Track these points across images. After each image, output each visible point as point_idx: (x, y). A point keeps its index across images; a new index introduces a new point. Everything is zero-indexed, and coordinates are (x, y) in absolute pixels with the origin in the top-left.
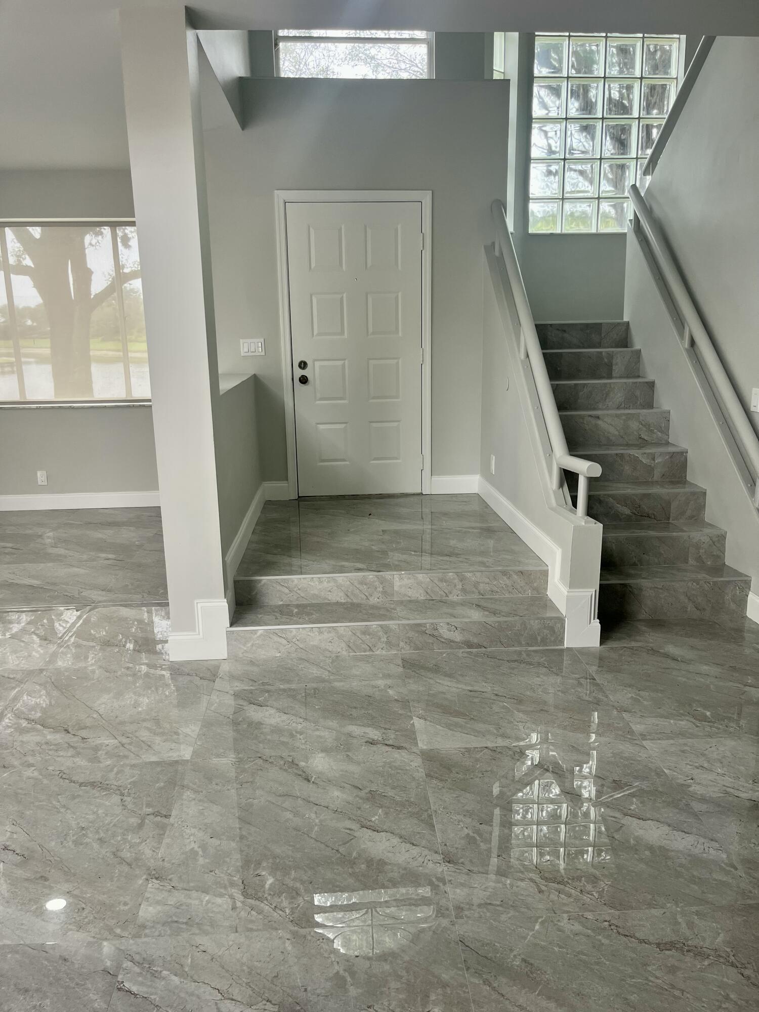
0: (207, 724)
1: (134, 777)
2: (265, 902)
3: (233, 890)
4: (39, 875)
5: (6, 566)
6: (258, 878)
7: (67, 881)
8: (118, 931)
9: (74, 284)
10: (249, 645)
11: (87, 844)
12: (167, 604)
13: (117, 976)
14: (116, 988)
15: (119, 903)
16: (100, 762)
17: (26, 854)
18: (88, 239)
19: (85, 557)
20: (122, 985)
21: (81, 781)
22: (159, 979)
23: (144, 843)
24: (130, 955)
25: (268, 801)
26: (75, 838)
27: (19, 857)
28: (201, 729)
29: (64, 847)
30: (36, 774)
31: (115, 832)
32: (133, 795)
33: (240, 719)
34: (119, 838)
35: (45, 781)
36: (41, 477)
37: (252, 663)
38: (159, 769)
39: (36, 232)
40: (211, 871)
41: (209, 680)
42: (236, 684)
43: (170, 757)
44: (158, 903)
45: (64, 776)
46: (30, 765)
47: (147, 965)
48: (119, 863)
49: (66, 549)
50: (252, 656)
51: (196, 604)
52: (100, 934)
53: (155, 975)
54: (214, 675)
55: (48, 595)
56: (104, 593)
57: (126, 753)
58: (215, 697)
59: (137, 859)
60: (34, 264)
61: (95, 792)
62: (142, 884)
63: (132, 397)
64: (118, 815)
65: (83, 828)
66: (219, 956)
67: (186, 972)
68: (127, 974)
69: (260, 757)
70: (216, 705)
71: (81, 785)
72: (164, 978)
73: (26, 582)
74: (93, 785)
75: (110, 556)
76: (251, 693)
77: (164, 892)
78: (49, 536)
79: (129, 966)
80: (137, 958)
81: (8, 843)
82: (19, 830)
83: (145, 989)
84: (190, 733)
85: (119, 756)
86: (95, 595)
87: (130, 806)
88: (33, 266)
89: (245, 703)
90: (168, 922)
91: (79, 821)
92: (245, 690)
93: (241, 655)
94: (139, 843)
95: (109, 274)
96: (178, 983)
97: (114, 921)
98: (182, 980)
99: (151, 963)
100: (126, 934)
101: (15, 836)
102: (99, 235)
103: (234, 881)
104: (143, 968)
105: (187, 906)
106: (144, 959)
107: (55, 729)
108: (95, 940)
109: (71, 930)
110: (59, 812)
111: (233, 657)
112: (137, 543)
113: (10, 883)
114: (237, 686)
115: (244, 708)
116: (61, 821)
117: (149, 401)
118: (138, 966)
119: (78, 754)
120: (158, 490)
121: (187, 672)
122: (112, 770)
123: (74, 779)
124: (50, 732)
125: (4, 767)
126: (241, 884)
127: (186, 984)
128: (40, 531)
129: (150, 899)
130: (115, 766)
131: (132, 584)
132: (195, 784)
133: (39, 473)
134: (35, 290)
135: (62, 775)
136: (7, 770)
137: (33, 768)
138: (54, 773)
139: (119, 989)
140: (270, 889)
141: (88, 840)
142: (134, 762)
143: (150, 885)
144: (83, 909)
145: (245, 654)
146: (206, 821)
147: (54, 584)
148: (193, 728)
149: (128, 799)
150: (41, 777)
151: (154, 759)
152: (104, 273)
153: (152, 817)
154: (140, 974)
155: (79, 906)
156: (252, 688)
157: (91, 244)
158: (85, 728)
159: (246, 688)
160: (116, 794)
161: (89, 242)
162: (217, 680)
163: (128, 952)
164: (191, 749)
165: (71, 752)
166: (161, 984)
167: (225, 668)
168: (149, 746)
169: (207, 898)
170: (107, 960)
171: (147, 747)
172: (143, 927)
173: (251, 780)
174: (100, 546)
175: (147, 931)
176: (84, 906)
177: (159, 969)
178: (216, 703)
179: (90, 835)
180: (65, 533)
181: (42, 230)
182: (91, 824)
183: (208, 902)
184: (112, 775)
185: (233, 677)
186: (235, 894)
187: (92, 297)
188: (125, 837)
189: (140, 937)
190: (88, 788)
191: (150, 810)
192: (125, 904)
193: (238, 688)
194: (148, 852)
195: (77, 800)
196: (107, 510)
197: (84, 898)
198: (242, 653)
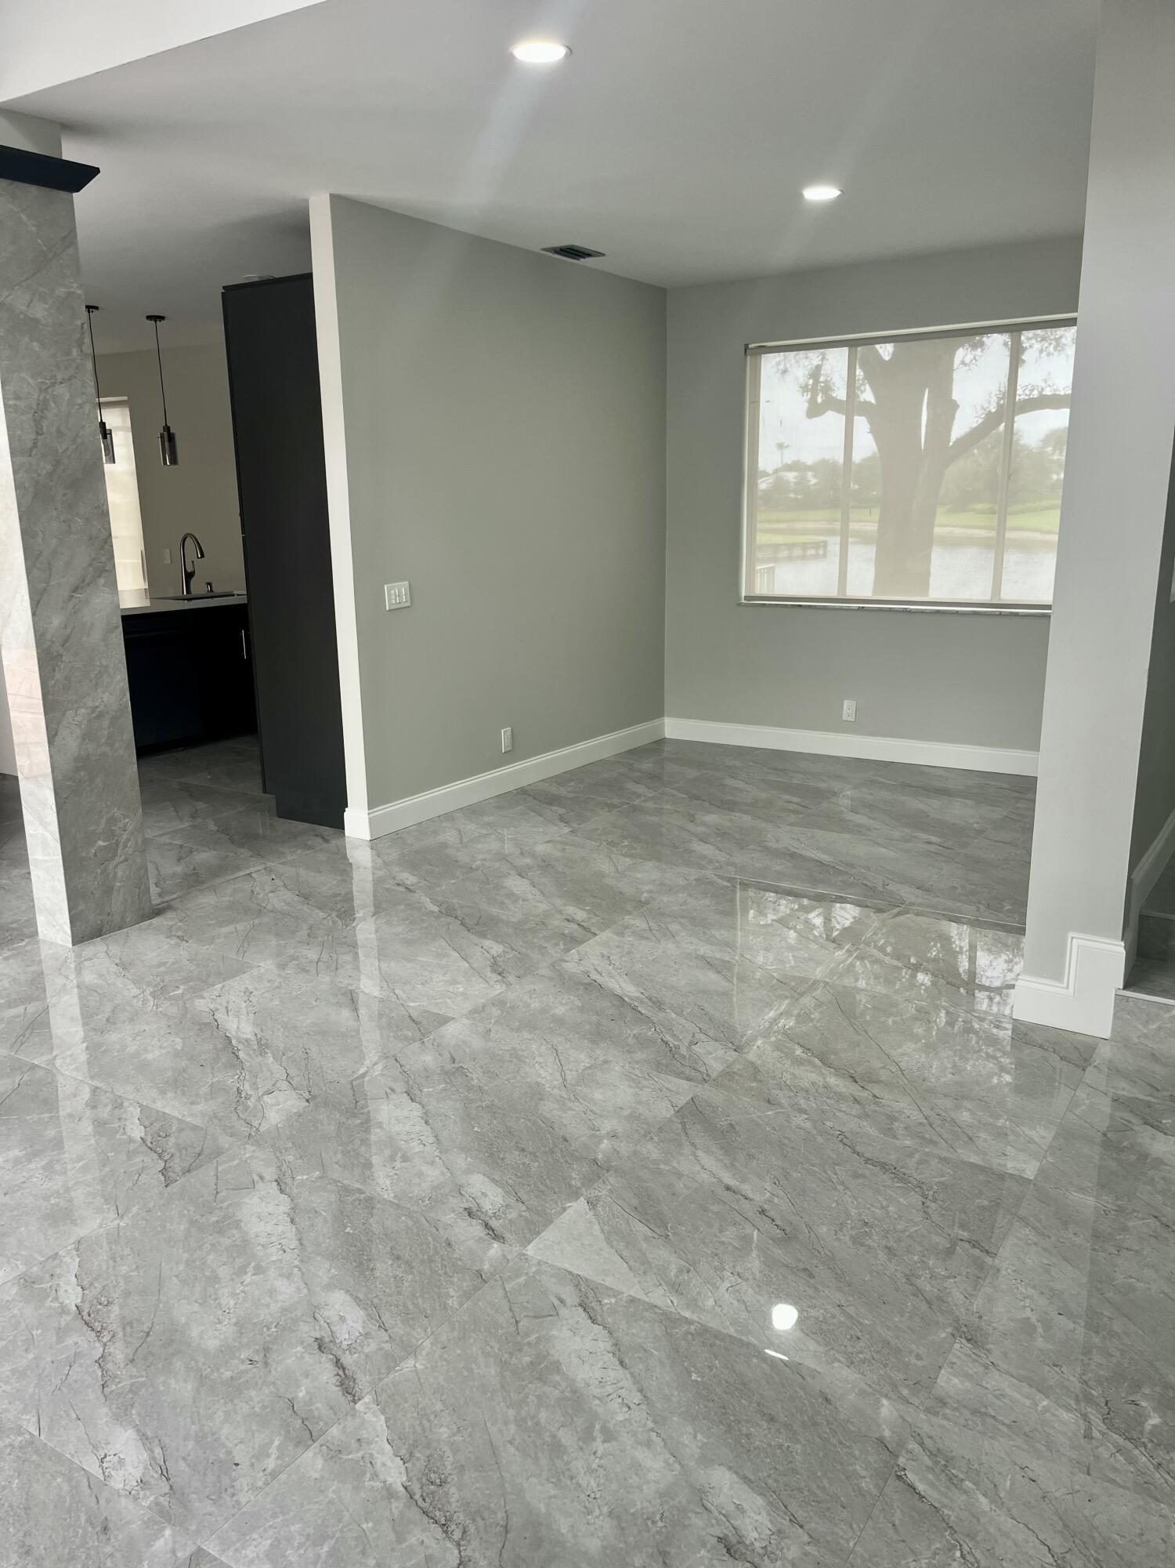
0: (1067, 1135)
1: (943, 1176)
2: (1143, 1449)
3: (1089, 1410)
4: (801, 1266)
5: (789, 827)
6: (1134, 1407)
7: (840, 1289)
8: (905, 1392)
9: (927, 426)
10: (1154, 1027)
11: (870, 1247)
12: (1022, 931)
13: (897, 1457)
14: (893, 1474)
15: (910, 1352)
16: (895, 1137)
17: (788, 1229)
18: (962, 354)
19: (897, 834)
20: (903, 1473)
21: (868, 1155)
22: (960, 1489)
23: (952, 1280)
24: (919, 1435)
25: (1163, 1292)
26: (854, 1233)
27: (778, 1231)
28: (1055, 1138)
29: (838, 1239)
30: (808, 1125)
31: (910, 1246)
32: (941, 1203)
33: (1125, 1144)
34: (916, 1258)
35: (820, 1139)
36: (848, 708)
37: (1154, 1057)
38: (982, 1178)
39: (886, 351)
40: (1057, 1366)
41: (1076, 1065)
42: (1123, 1084)
43: (1000, 1165)
44: (968, 1377)
45: (845, 1140)
46: (802, 1111)
47: (942, 1462)
48: (914, 1295)
49: (870, 818)
50: (1155, 1047)
51: (1069, 940)
52: (878, 1384)
53: (954, 1482)
54: (1086, 1060)
55: (840, 879)
56: (919, 892)
57: (935, 1138)
58: (1084, 1096)
59: (940, 1299)
60: (876, 399)
61: (886, 1178)
62: (946, 1338)
63: (1000, 599)
64: (916, 1224)
65: (866, 1224)
66: (1056, 1498)
67: (1000, 1498)
68: (913, 1460)
69: (1156, 1217)
70: (1084, 1107)
71: (867, 1161)
72: (966, 1492)
73: (813, 856)
74: (884, 1166)
75: (934, 839)
76: (1149, 1107)
77: (976, 1364)
78: (848, 794)
79: (916, 1450)
80: (928, 1443)
81: (766, 1206)
82: (781, 1193)
83: (936, 1495)
84: (1036, 1139)
85: (923, 1138)
86: (907, 893)
87: (935, 1218)
88: (873, 401)
89: (1134, 1120)
90: (980, 1412)
91: (861, 1211)
92: (1137, 1099)
93: (1136, 1040)
94: (944, 1277)
95: (983, 408)
96: (987, 1509)
97: (901, 1376)
98: (994, 1507)
99: (949, 1460)
100: (916, 1402)
101: (776, 1200)
102: (977, 348)
103: (1093, 1396)
104: (937, 1463)
105: (1010, 1400)
106: (939, 1450)
107: (839, 1072)
108: (871, 1390)
109: (840, 1361)
110: (835, 1189)
111: (1120, 1038)
112: (975, 825)
113: (763, 1262)
114: (1124, 1089)
115: (1134, 1127)
116: (836, 1201)
117: (1049, 607)
118: (929, 1457)
119: (867, 1116)
120: (1039, 751)
121: (1040, 1042)
122: (911, 1155)
123: (858, 1148)
124: (830, 1073)
125: (769, 1101)
126: (1103, 1405)
127: (999, 1515)
128: (836, 786)
129: (955, 1366)
130: (917, 1151)
131: (963, 887)
132: (1040, 1221)
133: (846, 703)
134: (870, 436)
135: (843, 1138)
136: (773, 1108)
137: (806, 1116)
138: (832, 1132)
139: (899, 1478)
140: (1151, 1432)
141: (870, 1242)
142: (944, 1154)
143: (957, 1346)
144: (858, 1338)
145: (1142, 1040)
146: (1052, 1284)
147: (852, 866)
148: (1043, 1132)
149: (933, 1206)
150: (814, 1132)
151: (975, 1159)
152: (975, 406)
153: (967, 1245)
154: (931, 1469)
155: (852, 1332)
156: (1149, 1098)
157: (963, 363)
158: (878, 1082)
159: (1141, 1097)
160: (916, 1192)
161: (961, 359)
162: (1089, 1069)
163: (916, 1429)
164: (1038, 1164)
165: (856, 1110)
166: (961, 1499)
167: (1105, 1052)
168: (971, 1139)
169: (1045, 1403)
170: (884, 1427)
171: (966, 1139)
172: (942, 1402)
173: (1137, 1248)
174: (919, 822)
175: (947, 1411)
176: (859, 1334)
177: (961, 1476)
178: (1084, 1104)
179: (875, 1237)
180: (871, 794)
181: (895, 346)
182: (876, 1222)
183: (1046, 1410)
184: (912, 1162)
185: (1114, 1070)
186: (1090, 1415)
187: (951, 444)
188: (924, 1259)
189: (936, 1414)
190: (877, 1169)
191: (965, 1235)
192: (918, 1357)
193: (1124, 1093)
194: (957, 1296)
195: (860, 1181)
196: (936, 770)
197: (861, 1323)
198: (1139, 1037)
